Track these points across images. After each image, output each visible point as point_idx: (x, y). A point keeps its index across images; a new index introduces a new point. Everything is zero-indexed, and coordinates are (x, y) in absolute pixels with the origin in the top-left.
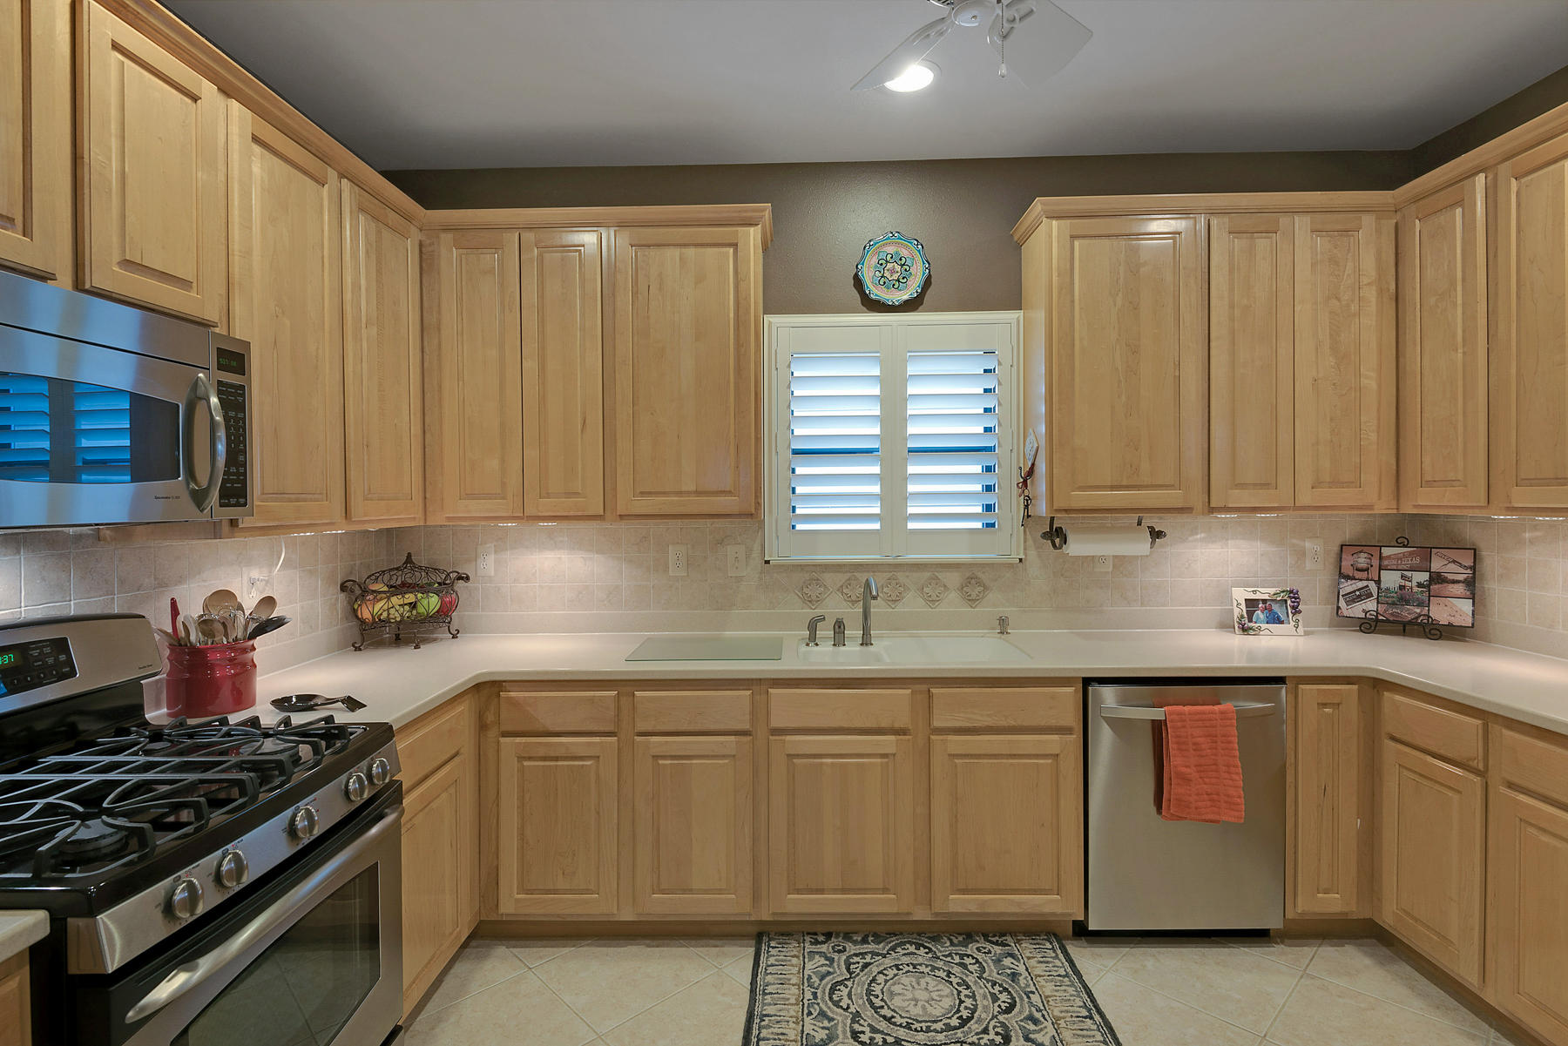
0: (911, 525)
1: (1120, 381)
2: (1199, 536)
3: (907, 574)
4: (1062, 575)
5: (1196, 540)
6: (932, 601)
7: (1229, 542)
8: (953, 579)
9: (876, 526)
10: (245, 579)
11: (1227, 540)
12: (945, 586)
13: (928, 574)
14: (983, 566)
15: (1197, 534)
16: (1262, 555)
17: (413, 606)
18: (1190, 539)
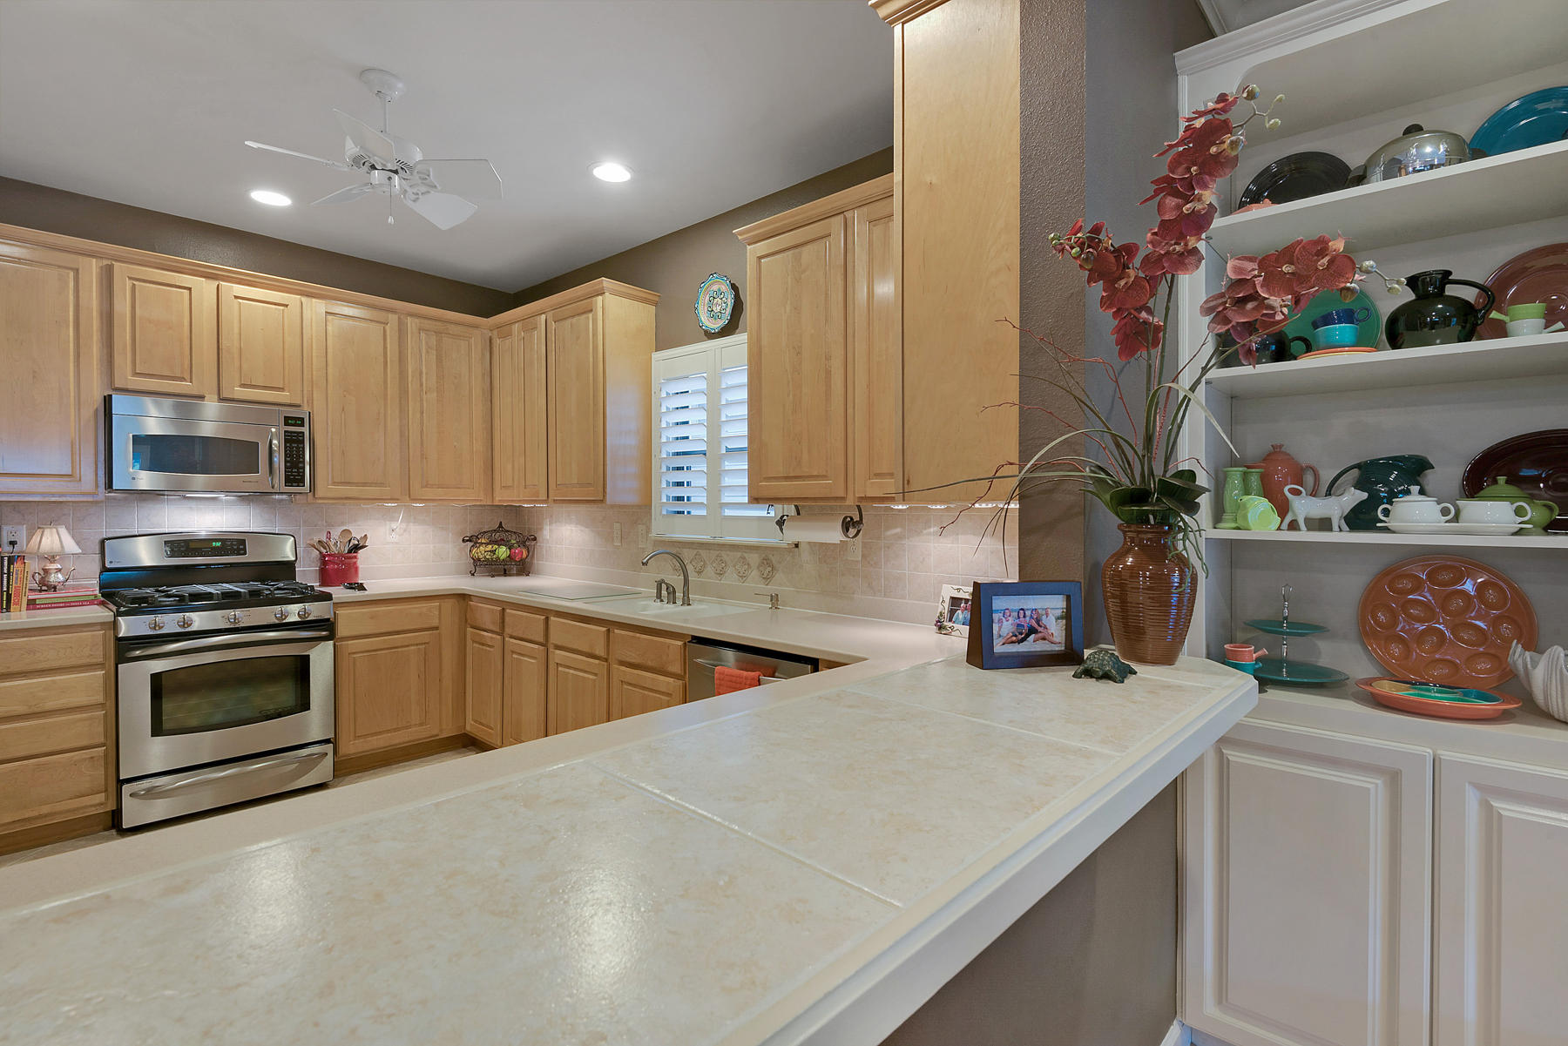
0: (728, 512)
1: (789, 382)
2: (932, 530)
3: (728, 552)
4: (825, 562)
5: (929, 534)
6: (743, 577)
7: (960, 536)
8: (754, 558)
9: (704, 513)
10: (388, 527)
11: (958, 534)
12: (748, 564)
13: (739, 554)
14: (773, 549)
15: (930, 527)
16: (992, 553)
17: (493, 552)
18: (925, 532)
